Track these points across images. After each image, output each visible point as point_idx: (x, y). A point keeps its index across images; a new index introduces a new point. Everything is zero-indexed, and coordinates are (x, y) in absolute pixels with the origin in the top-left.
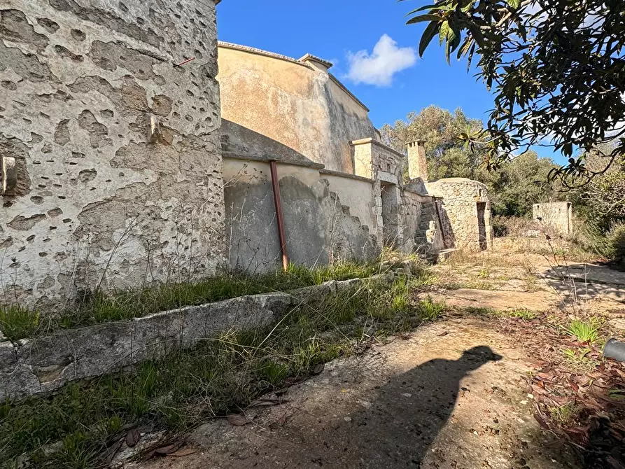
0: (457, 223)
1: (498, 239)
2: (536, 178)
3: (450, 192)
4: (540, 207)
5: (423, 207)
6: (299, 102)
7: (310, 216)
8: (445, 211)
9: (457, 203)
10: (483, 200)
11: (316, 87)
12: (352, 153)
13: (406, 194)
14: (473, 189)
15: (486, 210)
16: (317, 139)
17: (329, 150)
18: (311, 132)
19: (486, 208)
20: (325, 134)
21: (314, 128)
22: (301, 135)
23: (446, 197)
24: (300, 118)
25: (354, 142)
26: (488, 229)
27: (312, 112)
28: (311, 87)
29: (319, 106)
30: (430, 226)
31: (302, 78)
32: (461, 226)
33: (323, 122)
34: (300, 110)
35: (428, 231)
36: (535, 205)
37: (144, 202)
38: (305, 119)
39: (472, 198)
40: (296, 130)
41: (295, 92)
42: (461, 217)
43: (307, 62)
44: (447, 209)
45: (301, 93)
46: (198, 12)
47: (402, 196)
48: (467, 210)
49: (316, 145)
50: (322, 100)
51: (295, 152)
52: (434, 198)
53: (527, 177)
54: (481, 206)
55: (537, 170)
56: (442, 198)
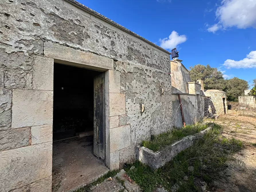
0: (216, 105)
1: (229, 110)
2: (239, 87)
3: (213, 95)
4: (242, 97)
5: (205, 100)
6: (175, 73)
7: (187, 109)
8: (212, 101)
9: (216, 99)
10: (224, 97)
11: (179, 68)
12: (188, 86)
13: (202, 97)
14: (221, 94)
15: (225, 101)
16: (180, 84)
17: (183, 86)
18: (178, 82)
19: (225, 100)
20: (182, 81)
21: (179, 80)
22: (176, 83)
23: (212, 97)
24: (175, 78)
25: (188, 83)
26: (226, 107)
27: (178, 76)
28: (177, 68)
29: (180, 73)
30: (209, 107)
31: (175, 66)
32: (218, 106)
33: (181, 78)
34: (175, 75)
35: (209, 109)
36: (239, 97)
37: (160, 111)
38: (177, 78)
39: (221, 97)
40: (175, 81)
41: (173, 70)
42: (217, 103)
43: (176, 61)
44: (212, 100)
45: (175, 70)
46: (167, 59)
47: (201, 98)
48: (219, 101)
49: (180, 85)
50: (180, 71)
51: (175, 88)
52: (208, 97)
53: (235, 87)
54: (224, 99)
55: (239, 84)
56: (210, 97)
